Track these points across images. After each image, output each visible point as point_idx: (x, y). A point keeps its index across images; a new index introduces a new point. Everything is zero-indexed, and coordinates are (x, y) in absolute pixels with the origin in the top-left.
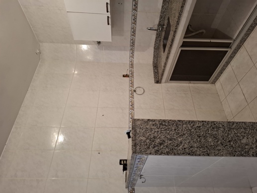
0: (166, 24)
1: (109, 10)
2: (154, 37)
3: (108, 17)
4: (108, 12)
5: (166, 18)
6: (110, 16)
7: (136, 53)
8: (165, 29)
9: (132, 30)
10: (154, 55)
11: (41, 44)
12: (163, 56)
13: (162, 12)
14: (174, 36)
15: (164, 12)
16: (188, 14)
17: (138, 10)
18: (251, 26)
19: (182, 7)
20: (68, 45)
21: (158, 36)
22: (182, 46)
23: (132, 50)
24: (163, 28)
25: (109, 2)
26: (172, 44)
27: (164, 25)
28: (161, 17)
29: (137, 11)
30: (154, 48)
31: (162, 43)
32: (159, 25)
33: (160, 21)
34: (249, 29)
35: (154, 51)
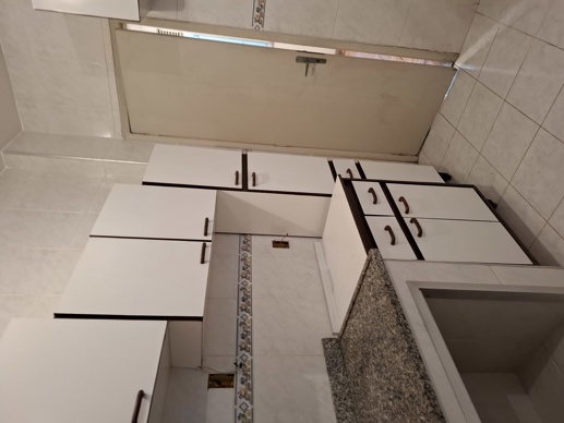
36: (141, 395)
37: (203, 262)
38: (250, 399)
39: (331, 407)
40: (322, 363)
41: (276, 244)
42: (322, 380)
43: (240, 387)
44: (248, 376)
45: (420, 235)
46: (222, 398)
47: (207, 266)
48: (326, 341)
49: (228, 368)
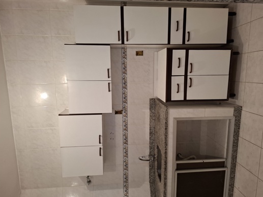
0: (156, 153)
1: (101, 142)
2: (147, 169)
3: (100, 148)
4: (100, 143)
5: (156, 148)
6: (102, 147)
7: (130, 190)
8: (156, 158)
9: (125, 164)
10: (151, 190)
11: (23, 191)
12: (161, 185)
13: (151, 143)
14: (166, 158)
15: (152, 143)
16: (173, 135)
17: (129, 143)
18: (234, 142)
19: (166, 129)
20: (54, 189)
21: (151, 167)
22: (177, 169)
23: (126, 187)
24: (155, 158)
25: (101, 135)
26: (166, 167)
27: (155, 155)
28: (151, 148)
29: (127, 144)
30: (150, 182)
31: (157, 174)
32: (150, 155)
33: (150, 152)
34: (233, 145)
35: (151, 186)
36: (100, 136)
37: (109, 91)
38: (127, 117)
39: (149, 118)
40: (148, 106)
41: (138, 54)
42: (147, 112)
43: (124, 114)
44: (126, 111)
45: (190, 87)
46: (119, 116)
47: (111, 92)
48: (151, 100)
49: (120, 109)
